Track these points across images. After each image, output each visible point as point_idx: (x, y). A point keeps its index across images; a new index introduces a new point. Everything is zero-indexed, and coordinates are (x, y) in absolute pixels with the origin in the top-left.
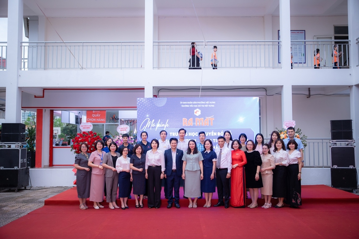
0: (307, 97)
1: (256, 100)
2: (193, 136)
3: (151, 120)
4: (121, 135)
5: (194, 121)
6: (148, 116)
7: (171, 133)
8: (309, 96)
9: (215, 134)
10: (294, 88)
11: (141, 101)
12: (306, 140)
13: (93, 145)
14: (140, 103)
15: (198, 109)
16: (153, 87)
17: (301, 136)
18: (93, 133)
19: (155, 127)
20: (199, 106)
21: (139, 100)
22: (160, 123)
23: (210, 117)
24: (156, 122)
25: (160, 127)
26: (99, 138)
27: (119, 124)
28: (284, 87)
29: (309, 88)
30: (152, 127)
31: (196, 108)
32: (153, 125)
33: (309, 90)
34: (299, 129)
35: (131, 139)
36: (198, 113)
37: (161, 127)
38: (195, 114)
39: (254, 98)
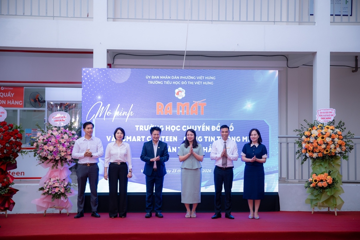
0: (353, 71)
1: (274, 74)
2: (173, 130)
3: (105, 105)
4: (55, 129)
5: (174, 107)
6: (99, 97)
7: (137, 126)
8: (356, 69)
9: (208, 128)
10: (334, 56)
11: (89, 74)
12: (353, 140)
13: (8, 145)
14: (86, 76)
15: (180, 89)
16: (108, 51)
17: (344, 134)
18: (8, 124)
19: (111, 116)
20: (183, 83)
21: (85, 72)
22: (120, 110)
23: (199, 102)
24: (112, 108)
25: (119, 117)
26: (17, 134)
27: (46, 109)
28: (318, 55)
29: (356, 57)
30: (107, 117)
31: (177, 87)
32: (108, 113)
33: (356, 60)
34: (341, 122)
35: (73, 134)
36: (181, 94)
37: (122, 117)
38: (176, 96)
39: (271, 71)
